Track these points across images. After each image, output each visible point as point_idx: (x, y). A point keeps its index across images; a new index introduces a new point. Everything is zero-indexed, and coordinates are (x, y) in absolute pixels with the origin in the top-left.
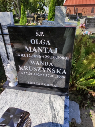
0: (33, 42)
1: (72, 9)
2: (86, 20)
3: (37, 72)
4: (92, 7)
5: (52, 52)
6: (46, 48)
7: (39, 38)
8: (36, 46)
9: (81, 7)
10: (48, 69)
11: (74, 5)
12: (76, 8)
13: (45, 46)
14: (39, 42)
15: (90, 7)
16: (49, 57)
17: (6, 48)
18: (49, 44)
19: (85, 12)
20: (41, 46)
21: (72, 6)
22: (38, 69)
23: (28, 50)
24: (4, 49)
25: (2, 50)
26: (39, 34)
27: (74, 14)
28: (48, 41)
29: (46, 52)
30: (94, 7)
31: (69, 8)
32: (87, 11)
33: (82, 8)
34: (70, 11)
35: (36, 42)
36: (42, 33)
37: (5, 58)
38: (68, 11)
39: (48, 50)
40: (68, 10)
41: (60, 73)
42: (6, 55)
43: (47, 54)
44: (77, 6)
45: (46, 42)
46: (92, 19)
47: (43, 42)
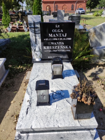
0: (54, 31)
1: (52, 5)
2: (69, 17)
3: (55, 49)
4: (72, 4)
5: (64, 36)
6: (60, 34)
7: (57, 29)
8: (55, 33)
9: (61, 3)
10: (61, 46)
11: (54, 2)
12: (56, 5)
13: (60, 33)
14: (57, 31)
15: (70, 4)
16: (62, 39)
17: (35, 36)
18: (62, 32)
19: (66, 9)
20: (58, 33)
21: (52, 2)
22: (55, 47)
23: (50, 36)
24: (34, 37)
25: (32, 37)
26: (57, 26)
27: (55, 11)
28: (62, 30)
29: (60, 36)
30: (73, 4)
31: (49, 4)
32: (68, 8)
33: (62, 5)
34: (50, 8)
35: (55, 31)
36: (59, 26)
37: (33, 43)
38: (48, 8)
39: (61, 35)
40: (48, 6)
41: (67, 48)
42: (35, 41)
43: (61, 37)
44: (56, 2)
45: (61, 30)
46: (74, 17)
47: (59, 30)
